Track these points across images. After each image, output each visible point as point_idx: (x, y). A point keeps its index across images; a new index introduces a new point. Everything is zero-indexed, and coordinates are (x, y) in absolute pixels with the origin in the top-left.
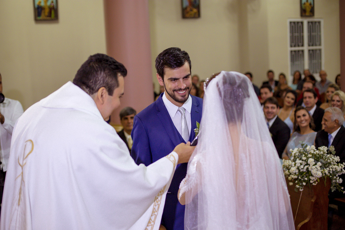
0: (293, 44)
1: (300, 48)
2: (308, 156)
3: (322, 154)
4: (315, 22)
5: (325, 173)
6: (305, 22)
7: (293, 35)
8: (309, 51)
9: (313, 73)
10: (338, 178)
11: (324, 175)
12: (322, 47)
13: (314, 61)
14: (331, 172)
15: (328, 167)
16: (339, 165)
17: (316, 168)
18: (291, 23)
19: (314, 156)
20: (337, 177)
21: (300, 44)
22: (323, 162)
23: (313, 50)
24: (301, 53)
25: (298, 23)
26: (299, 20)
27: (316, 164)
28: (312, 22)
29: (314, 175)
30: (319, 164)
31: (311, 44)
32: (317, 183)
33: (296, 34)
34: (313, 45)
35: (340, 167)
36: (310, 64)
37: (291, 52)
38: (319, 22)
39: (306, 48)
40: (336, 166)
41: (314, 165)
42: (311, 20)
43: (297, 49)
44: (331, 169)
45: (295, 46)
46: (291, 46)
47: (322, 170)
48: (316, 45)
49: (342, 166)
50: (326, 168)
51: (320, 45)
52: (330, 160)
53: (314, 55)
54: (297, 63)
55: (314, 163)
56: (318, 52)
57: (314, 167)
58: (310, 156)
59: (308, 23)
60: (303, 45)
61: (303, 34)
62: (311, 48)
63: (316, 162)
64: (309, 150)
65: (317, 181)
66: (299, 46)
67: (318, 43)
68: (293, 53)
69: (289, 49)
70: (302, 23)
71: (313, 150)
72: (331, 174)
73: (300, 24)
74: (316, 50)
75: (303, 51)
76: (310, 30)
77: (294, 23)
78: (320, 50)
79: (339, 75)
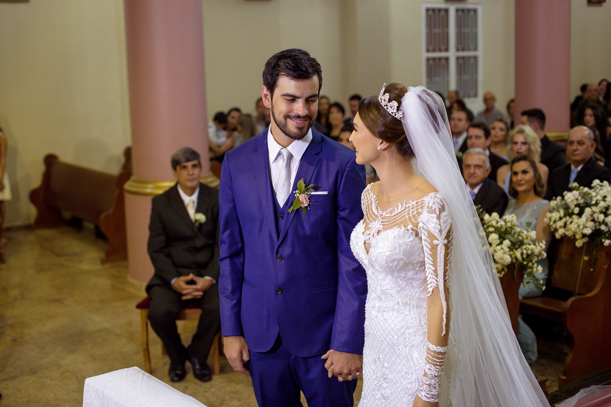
0: (431, 48)
1: (443, 54)
2: (488, 231)
3: (509, 228)
4: (469, 10)
5: (516, 258)
6: (452, 9)
7: (431, 32)
8: (458, 58)
9: (464, 97)
10: (536, 265)
11: (514, 261)
12: (480, 53)
13: (466, 77)
14: (525, 256)
15: (519, 247)
16: (537, 244)
17: (502, 248)
18: (428, 10)
19: (497, 230)
20: (533, 264)
21: (443, 47)
22: (512, 239)
23: (463, 58)
24: (443, 62)
25: (440, 10)
26: (443, 6)
27: (501, 243)
28: (463, 10)
29: (499, 261)
30: (507, 243)
31: (460, 47)
32: (503, 273)
33: (437, 30)
34: (463, 50)
35: (539, 248)
36: (459, 81)
37: (428, 59)
38: (475, 11)
39: (452, 54)
40: (532, 246)
41: (498, 245)
42: (461, 6)
43: (437, 55)
44: (525, 252)
45: (434, 51)
46: (428, 51)
47: (511, 253)
48: (469, 50)
49: (541, 247)
50: (516, 249)
51: (476, 49)
52: (521, 236)
53: (467, 66)
54: (437, 79)
55: (498, 242)
56: (472, 61)
57: (499, 247)
58: (491, 229)
59: (457, 10)
60: (447, 50)
61: (448, 31)
62: (461, 54)
63: (502, 239)
64: (489, 221)
65: (503, 269)
66: (440, 50)
67: (472, 47)
68: (431, 62)
69: (425, 55)
70: (446, 11)
71: (495, 220)
72: (523, 259)
73: (443, 13)
74: (469, 58)
75: (447, 59)
76: (460, 24)
77: (433, 10)
78: (476, 58)
79: (512, 101)
